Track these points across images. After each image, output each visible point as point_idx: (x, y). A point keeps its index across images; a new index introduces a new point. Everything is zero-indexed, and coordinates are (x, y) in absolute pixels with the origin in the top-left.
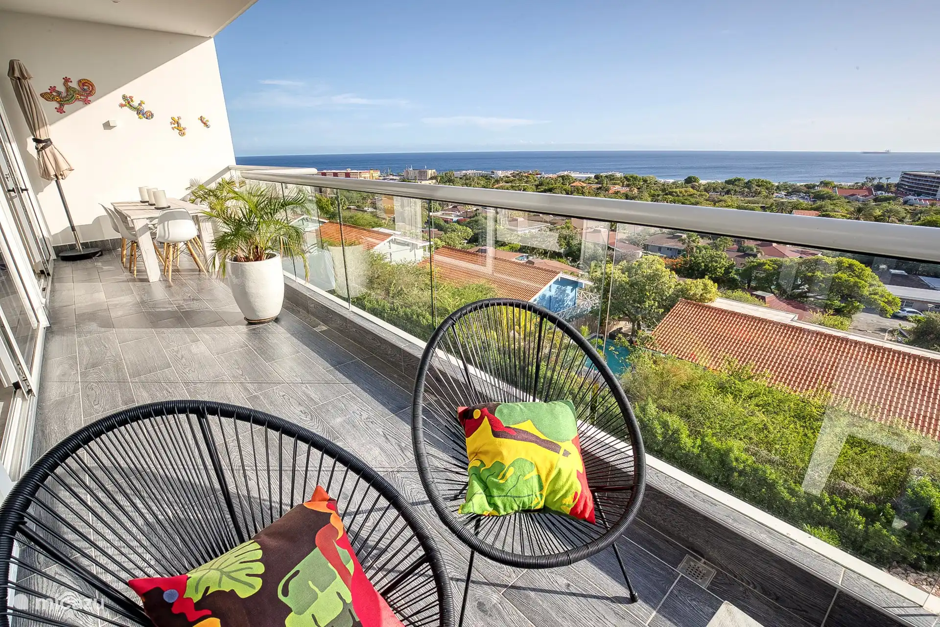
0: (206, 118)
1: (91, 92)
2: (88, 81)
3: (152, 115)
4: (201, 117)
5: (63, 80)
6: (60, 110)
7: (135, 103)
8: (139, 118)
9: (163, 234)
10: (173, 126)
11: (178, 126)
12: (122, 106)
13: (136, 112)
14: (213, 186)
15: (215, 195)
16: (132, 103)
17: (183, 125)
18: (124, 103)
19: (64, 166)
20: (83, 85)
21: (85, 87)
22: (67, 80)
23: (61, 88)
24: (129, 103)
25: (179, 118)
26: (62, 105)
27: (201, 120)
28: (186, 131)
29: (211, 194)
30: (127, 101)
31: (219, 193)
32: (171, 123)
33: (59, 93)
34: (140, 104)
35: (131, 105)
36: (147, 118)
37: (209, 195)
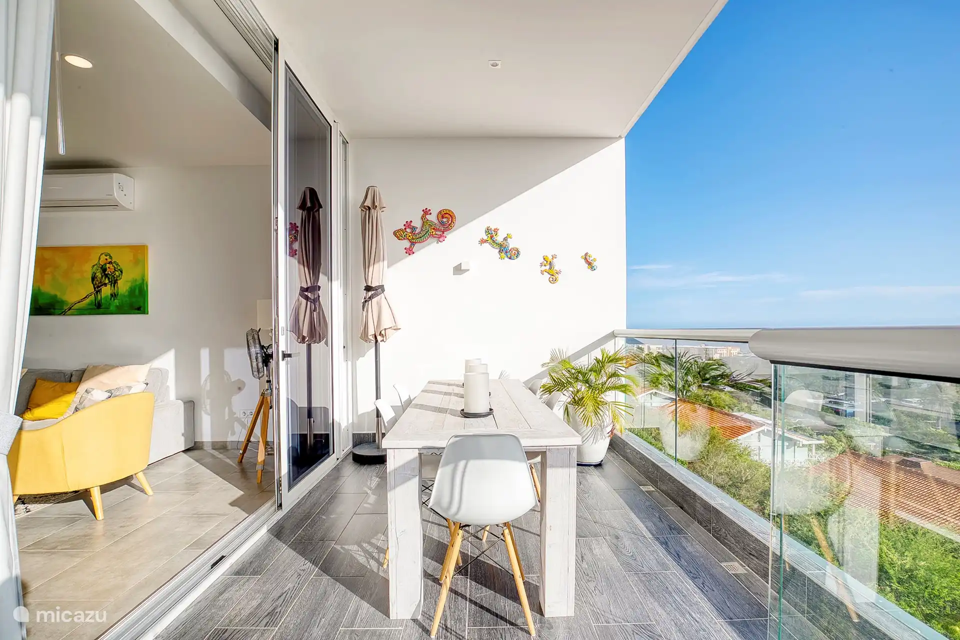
0: (593, 255)
1: (450, 225)
2: (449, 211)
3: (518, 253)
4: (586, 254)
5: (423, 213)
6: (409, 251)
7: (499, 238)
8: (501, 258)
9: (445, 501)
10: (543, 268)
11: (550, 268)
12: (483, 241)
13: (498, 250)
14: (584, 362)
15: (587, 382)
16: (495, 238)
17: (557, 267)
18: (485, 238)
19: (386, 322)
20: (443, 217)
21: (445, 220)
22: (426, 212)
23: (417, 223)
24: (492, 237)
25: (554, 257)
26: (413, 244)
27: (586, 259)
28: (560, 277)
29: (580, 376)
30: (491, 233)
31: (592, 377)
32: (541, 265)
33: (413, 228)
34: (505, 239)
35: (494, 241)
36: (510, 258)
37: (577, 379)
